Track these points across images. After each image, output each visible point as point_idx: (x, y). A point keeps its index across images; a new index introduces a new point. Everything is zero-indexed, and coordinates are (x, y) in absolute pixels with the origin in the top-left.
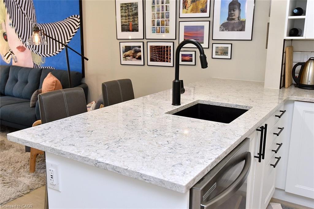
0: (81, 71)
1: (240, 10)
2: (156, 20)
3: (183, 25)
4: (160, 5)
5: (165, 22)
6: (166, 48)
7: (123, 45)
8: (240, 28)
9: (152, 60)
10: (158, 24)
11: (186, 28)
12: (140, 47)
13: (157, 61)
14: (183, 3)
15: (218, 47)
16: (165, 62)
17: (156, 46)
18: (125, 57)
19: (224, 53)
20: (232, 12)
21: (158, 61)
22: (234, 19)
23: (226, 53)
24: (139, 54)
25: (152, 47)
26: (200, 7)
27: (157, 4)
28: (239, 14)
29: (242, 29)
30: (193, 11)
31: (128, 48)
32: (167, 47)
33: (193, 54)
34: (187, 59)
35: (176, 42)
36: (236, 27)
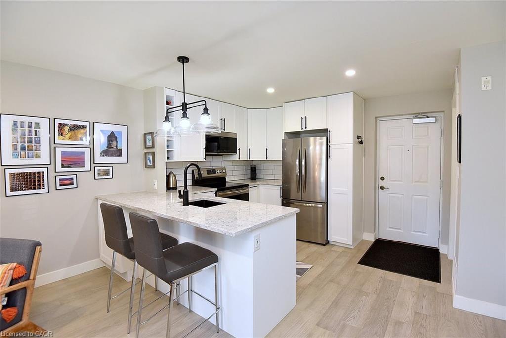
1: (117, 141)
2: (19, 145)
3: (59, 151)
4: (27, 129)
5: (34, 147)
6: (36, 174)
8: (118, 154)
9: (13, 189)
10: (23, 149)
11: (63, 153)
13: (22, 190)
14: (59, 130)
15: (100, 170)
16: (35, 189)
17: (20, 173)
19: (106, 174)
20: (111, 142)
21: (25, 190)
22: (112, 148)
25: (12, 175)
26: (80, 136)
27: (21, 127)
28: (117, 144)
29: (120, 155)
30: (70, 138)
32: (39, 173)
33: (74, 177)
34: (66, 183)
35: (51, 167)
36: (115, 154)
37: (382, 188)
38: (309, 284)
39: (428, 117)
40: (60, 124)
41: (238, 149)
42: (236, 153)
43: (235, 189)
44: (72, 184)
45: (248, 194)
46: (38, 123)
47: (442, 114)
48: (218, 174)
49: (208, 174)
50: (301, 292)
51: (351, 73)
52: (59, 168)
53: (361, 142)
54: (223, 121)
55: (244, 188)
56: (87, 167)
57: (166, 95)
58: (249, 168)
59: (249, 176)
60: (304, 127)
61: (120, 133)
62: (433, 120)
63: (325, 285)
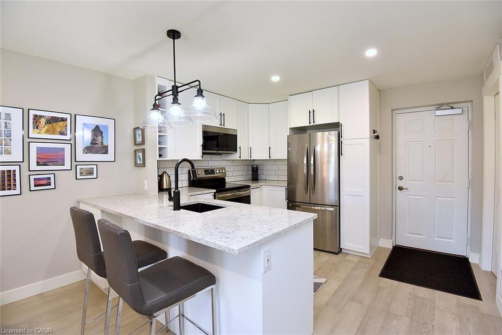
1: (102, 137)
3: (34, 147)
5: (3, 142)
6: (6, 173)
8: (104, 151)
11: (39, 149)
14: (33, 123)
15: (82, 168)
16: (5, 190)
19: (90, 173)
20: (95, 138)
22: (97, 144)
23: (91, 173)
26: (58, 129)
28: (102, 140)
29: (106, 152)
30: (47, 132)
32: (9, 171)
33: (52, 176)
34: (42, 183)
35: (24, 166)
36: (100, 151)
37: (400, 189)
38: (325, 304)
39: (452, 108)
40: (36, 116)
41: (238, 147)
42: (237, 151)
43: (235, 191)
44: (49, 184)
45: (250, 195)
46: (9, 114)
47: (469, 105)
48: (217, 174)
49: (206, 174)
50: (318, 313)
51: (371, 53)
52: (34, 166)
53: (377, 137)
54: (222, 116)
55: (245, 189)
56: (67, 166)
57: (158, 85)
58: (251, 168)
59: (250, 177)
60: (312, 121)
61: (106, 127)
62: (459, 111)
63: (345, 305)
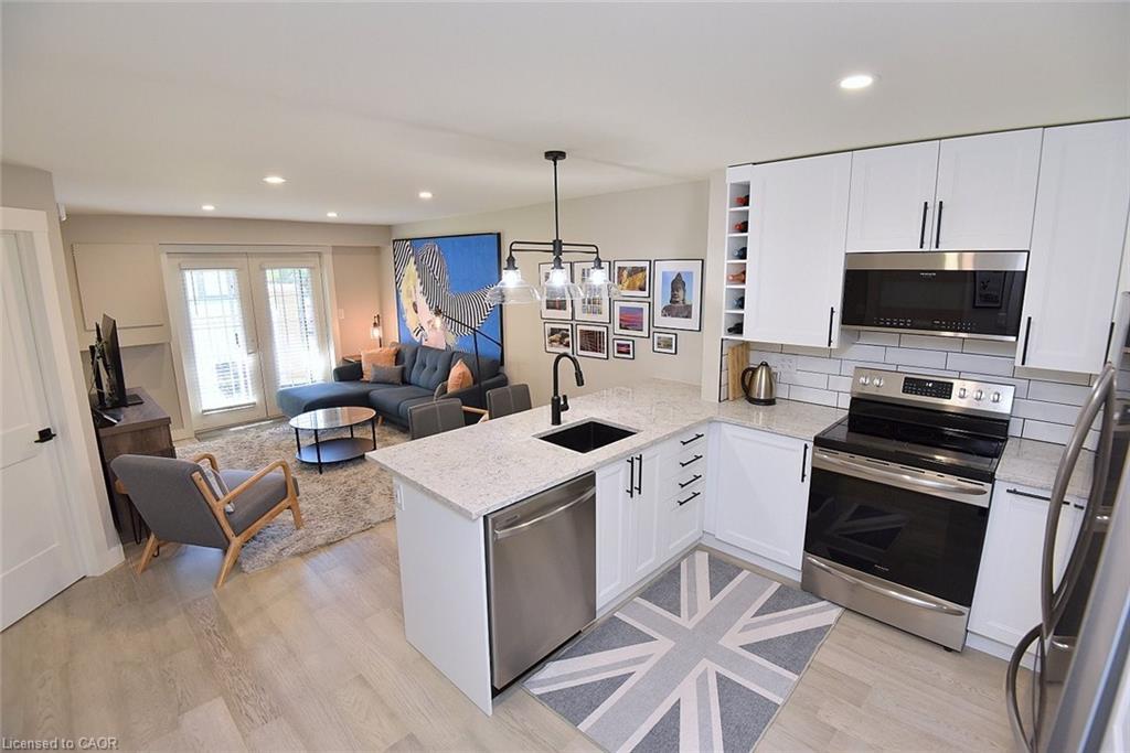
0: (499, 358)
1: (685, 291)
3: (617, 305)
5: (597, 301)
6: (598, 334)
7: (548, 326)
8: (685, 314)
9: (582, 349)
10: (589, 303)
11: (622, 309)
12: (568, 330)
13: (588, 350)
14: (618, 277)
15: (660, 337)
16: (597, 352)
17: (587, 331)
18: (552, 341)
19: (668, 345)
20: (676, 293)
21: (590, 351)
22: (678, 302)
23: (670, 346)
24: (566, 340)
25: (582, 332)
26: (638, 284)
28: (685, 295)
29: (688, 316)
30: (629, 288)
31: (553, 332)
32: (600, 332)
33: (631, 343)
34: (624, 350)
35: (610, 326)
36: (682, 313)
40: (620, 268)
41: (1025, 318)
42: (1017, 335)
52: (617, 329)
54: (933, 213)
56: (646, 332)
57: (732, 185)
61: (690, 274)
